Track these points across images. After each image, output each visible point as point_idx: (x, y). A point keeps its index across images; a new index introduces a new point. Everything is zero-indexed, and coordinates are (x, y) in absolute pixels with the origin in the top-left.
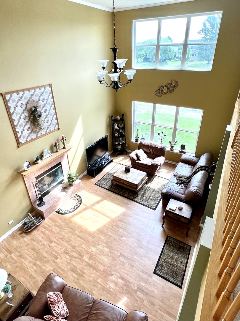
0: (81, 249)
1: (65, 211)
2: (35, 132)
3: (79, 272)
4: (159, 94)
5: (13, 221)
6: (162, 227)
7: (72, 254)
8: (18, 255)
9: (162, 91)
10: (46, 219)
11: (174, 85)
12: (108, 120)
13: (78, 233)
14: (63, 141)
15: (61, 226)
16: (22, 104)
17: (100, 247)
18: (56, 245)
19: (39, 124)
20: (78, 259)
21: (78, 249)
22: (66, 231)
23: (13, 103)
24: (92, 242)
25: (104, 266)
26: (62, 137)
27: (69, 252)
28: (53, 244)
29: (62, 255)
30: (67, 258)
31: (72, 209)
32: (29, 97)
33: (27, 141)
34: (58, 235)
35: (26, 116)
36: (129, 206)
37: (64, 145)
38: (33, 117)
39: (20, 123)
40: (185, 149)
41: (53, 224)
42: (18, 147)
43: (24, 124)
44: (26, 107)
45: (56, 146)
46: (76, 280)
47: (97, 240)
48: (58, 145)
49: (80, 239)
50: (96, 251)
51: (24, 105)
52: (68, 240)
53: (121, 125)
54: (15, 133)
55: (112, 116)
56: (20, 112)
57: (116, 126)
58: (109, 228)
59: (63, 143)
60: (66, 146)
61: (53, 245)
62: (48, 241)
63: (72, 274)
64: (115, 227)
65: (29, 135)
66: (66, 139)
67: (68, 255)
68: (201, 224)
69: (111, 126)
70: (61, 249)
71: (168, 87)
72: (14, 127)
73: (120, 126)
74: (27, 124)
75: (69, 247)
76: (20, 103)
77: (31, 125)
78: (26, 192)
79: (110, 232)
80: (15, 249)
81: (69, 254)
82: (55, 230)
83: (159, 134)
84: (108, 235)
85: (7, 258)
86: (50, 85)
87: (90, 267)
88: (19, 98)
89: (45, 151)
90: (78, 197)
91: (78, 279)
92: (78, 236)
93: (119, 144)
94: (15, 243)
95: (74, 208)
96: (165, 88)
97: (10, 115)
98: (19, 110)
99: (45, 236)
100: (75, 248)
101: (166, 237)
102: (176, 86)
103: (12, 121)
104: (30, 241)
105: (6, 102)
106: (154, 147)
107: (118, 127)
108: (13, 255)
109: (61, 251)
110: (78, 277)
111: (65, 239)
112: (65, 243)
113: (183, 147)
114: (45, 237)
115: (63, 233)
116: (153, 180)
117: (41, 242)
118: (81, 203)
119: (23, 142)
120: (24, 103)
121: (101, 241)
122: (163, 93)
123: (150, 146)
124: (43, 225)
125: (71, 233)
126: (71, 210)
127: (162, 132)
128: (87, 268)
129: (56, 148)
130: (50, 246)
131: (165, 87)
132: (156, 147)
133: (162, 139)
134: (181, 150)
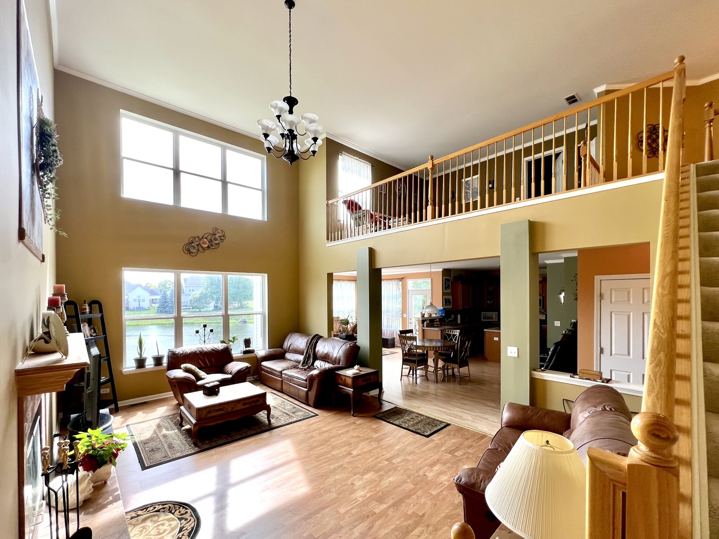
0: (348, 515)
3: (410, 522)
4: (192, 250)
9: (198, 245)
11: (219, 236)
17: (359, 483)
20: (375, 521)
21: (346, 520)
24: (339, 495)
25: (405, 482)
40: (252, 345)
46: (431, 528)
47: (339, 486)
49: (319, 515)
50: (366, 490)
53: (93, 330)
57: (86, 331)
63: (415, 535)
71: (208, 238)
83: (197, 332)
87: (403, 502)
91: (428, 526)
100: (341, 528)
110: (422, 525)
113: (247, 342)
121: (345, 481)
122: (201, 249)
127: (205, 326)
128: (403, 507)
131: (204, 238)
132: (213, 350)
133: (205, 341)
134: (244, 350)
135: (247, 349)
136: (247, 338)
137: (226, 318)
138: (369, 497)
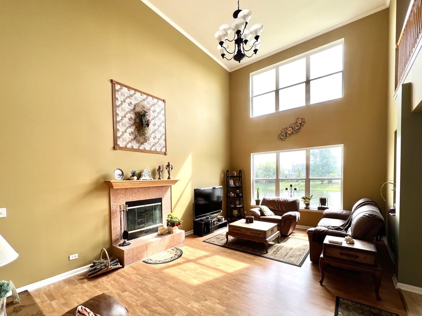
0: (173, 302)
1: (156, 261)
2: (138, 142)
4: (282, 137)
5: (77, 257)
6: (322, 285)
7: (154, 308)
8: (63, 302)
9: (286, 133)
10: (126, 267)
11: (300, 123)
12: (223, 175)
13: (171, 284)
14: (169, 168)
15: (146, 275)
16: (131, 103)
17: (208, 303)
18: (131, 295)
19: (144, 134)
21: (168, 302)
22: (152, 280)
23: (121, 96)
24: (193, 295)
26: (169, 163)
27: (150, 306)
28: (126, 293)
29: (138, 308)
30: (144, 313)
31: (167, 259)
32: (140, 100)
33: (126, 147)
34: (138, 284)
35: (131, 118)
36: (255, 261)
37: (169, 175)
38: (139, 121)
39: (123, 121)
40: (326, 204)
41: (135, 272)
42: (114, 148)
43: (127, 125)
44: (134, 108)
45: (160, 171)
47: (203, 294)
48: (161, 170)
49: (173, 291)
50: (200, 308)
51: (133, 105)
52: (153, 291)
53: (238, 183)
54: (115, 131)
55: (228, 171)
56: (127, 110)
57: (232, 182)
58: (223, 281)
59: (169, 172)
60: (171, 177)
61: (126, 295)
62: (120, 289)
64: (235, 281)
65: (130, 142)
66: (172, 169)
67: (147, 310)
68: (398, 284)
69: (226, 183)
70: (137, 300)
71: (293, 127)
72: (115, 123)
73: (236, 184)
74: (130, 126)
75: (152, 299)
76: (128, 101)
77: (135, 130)
78: (107, 218)
79: (225, 286)
80: (62, 295)
81: (149, 308)
82: (135, 278)
83: (287, 189)
84: (223, 289)
85: (42, 305)
86: (164, 101)
88: (129, 95)
89: (145, 170)
90: (178, 250)
92: (171, 287)
93: (235, 208)
94: (67, 288)
95: (170, 259)
96: (290, 129)
97: (114, 107)
98: (127, 107)
99: (118, 283)
100: (162, 301)
101: (335, 299)
102: (303, 124)
103: (114, 114)
104: (92, 287)
105: (114, 91)
106: (283, 202)
107: (235, 184)
108: (54, 303)
109: (137, 304)
111: (147, 289)
112: (147, 294)
113: (323, 201)
114: (117, 285)
115: (146, 283)
116: (287, 241)
117: (108, 290)
118: (180, 256)
119: (121, 146)
120: (133, 103)
121: (210, 296)
122: (288, 135)
123: (277, 201)
124: (119, 272)
125: (159, 283)
126: (165, 261)
127: (291, 186)
129: (159, 174)
130: (120, 296)
131: (289, 127)
132: (285, 201)
133: (291, 196)
134: (320, 206)
135: (323, 206)
136: (323, 197)
137: (308, 181)
138: (193, 311)
